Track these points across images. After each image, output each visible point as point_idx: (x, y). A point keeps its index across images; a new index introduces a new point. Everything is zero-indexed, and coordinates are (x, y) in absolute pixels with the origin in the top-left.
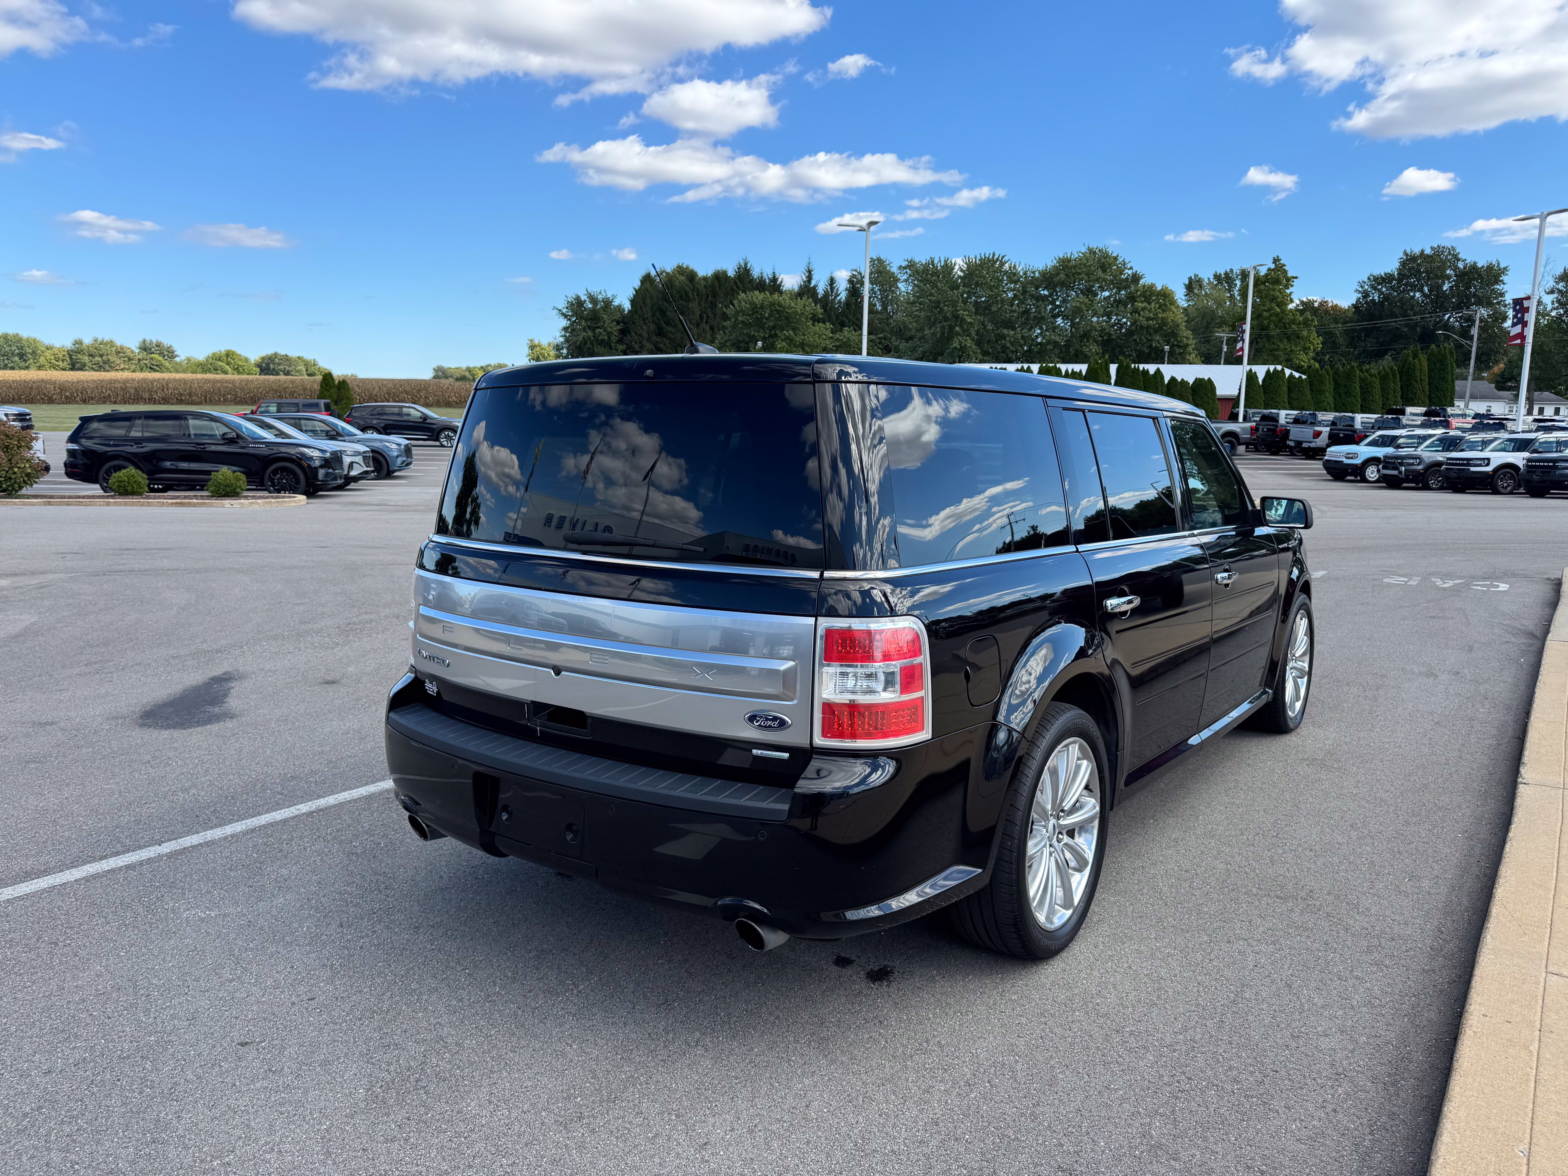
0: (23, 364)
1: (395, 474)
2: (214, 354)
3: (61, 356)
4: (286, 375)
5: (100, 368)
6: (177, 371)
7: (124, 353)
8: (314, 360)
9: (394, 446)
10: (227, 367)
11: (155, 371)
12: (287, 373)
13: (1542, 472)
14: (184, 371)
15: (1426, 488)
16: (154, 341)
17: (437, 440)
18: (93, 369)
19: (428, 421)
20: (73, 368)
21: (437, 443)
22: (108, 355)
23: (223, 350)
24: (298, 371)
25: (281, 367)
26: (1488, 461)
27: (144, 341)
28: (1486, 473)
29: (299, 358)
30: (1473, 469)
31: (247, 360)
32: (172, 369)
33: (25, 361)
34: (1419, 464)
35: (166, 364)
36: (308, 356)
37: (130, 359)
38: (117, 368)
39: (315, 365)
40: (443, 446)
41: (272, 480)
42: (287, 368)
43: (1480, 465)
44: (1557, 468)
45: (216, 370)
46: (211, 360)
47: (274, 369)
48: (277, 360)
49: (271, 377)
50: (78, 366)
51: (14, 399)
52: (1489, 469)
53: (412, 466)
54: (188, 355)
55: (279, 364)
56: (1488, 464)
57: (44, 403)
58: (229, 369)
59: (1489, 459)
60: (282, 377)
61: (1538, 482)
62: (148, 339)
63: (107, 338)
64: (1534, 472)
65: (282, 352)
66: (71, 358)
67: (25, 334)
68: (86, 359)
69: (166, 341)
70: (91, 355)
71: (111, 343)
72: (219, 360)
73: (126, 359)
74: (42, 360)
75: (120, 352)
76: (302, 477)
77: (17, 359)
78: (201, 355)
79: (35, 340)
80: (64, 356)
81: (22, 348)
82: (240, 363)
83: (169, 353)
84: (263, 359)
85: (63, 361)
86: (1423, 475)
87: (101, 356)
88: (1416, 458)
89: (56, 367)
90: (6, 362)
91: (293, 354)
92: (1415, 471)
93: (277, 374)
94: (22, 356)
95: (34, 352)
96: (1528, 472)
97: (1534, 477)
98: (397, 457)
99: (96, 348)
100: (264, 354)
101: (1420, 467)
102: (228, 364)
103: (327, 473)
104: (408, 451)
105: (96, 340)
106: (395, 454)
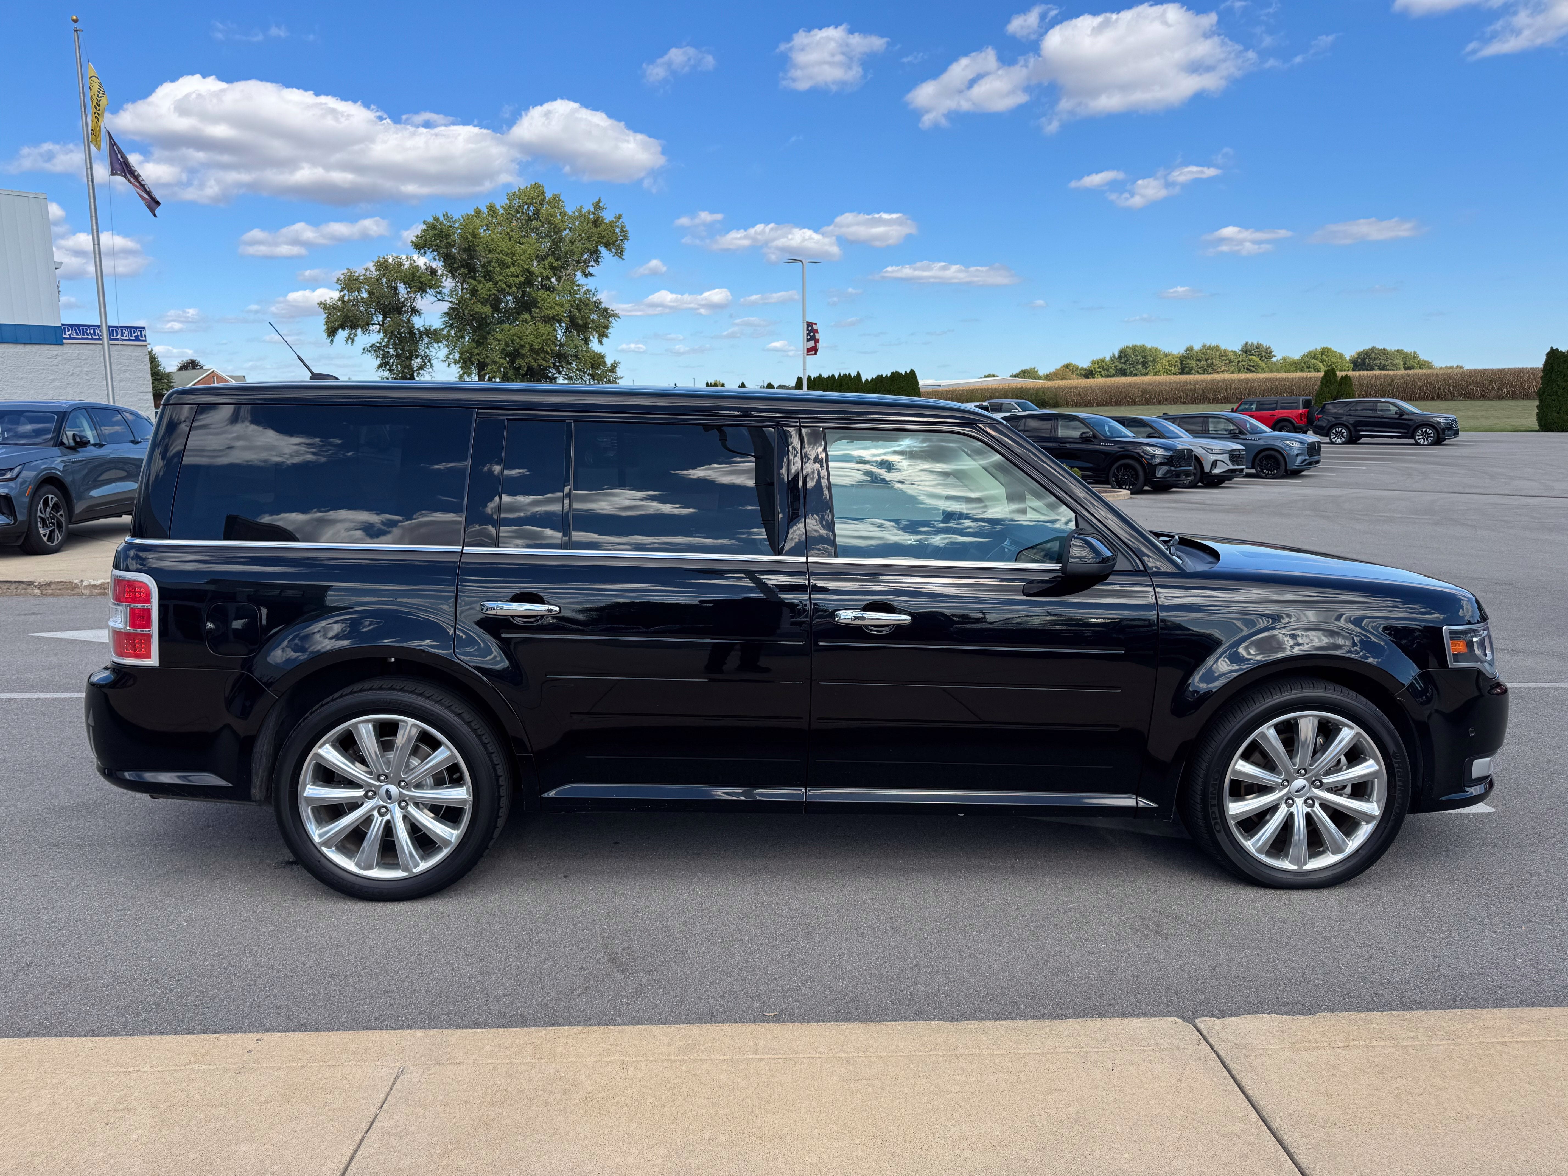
0: (1144, 371)
1: (1303, 473)
2: (1310, 353)
3: (1174, 362)
4: (1380, 369)
5: (1205, 371)
6: (1271, 371)
7: (1226, 356)
8: (1415, 353)
9: (1296, 445)
10: (1321, 365)
11: (1251, 371)
12: (1382, 368)
14: (1278, 371)
16: (1255, 343)
17: (1413, 437)
18: (1198, 372)
19: (1405, 417)
20: (1182, 373)
21: (1413, 441)
22: (1212, 359)
23: (1319, 348)
24: (1394, 365)
25: (1377, 362)
27: (1247, 343)
29: (1398, 351)
31: (1341, 356)
32: (1267, 369)
33: (1146, 368)
35: (1263, 365)
36: (1408, 349)
37: (1230, 362)
38: (1219, 370)
39: (1414, 357)
40: (1417, 444)
41: (1115, 475)
42: (1383, 362)
45: (1308, 368)
46: (1306, 359)
47: (1369, 364)
48: (1373, 355)
49: (1365, 373)
50: (1186, 370)
51: (1107, 402)
53: (1320, 465)
54: (1284, 355)
55: (1375, 359)
57: (1128, 405)
58: (1322, 366)
60: (1377, 372)
62: (1250, 343)
63: (1213, 344)
65: (1380, 346)
66: (1182, 364)
67: (1149, 345)
68: (1193, 363)
69: (1265, 343)
70: (1199, 360)
71: (1217, 348)
72: (1314, 358)
73: (1227, 361)
74: (1158, 367)
75: (1223, 355)
76: (1141, 473)
77: (1140, 366)
78: (1296, 355)
79: (1156, 349)
80: (1176, 362)
81: (1145, 357)
82: (1334, 360)
83: (1264, 353)
84: (1359, 354)
85: (1175, 366)
87: (1206, 360)
89: (1167, 373)
90: (1132, 369)
91: (1391, 347)
93: (1372, 369)
94: (1144, 364)
95: (1154, 360)
98: (1297, 455)
99: (1203, 353)
100: (1361, 350)
102: (1322, 362)
103: (1171, 470)
104: (1313, 450)
105: (1204, 346)
106: (1296, 452)
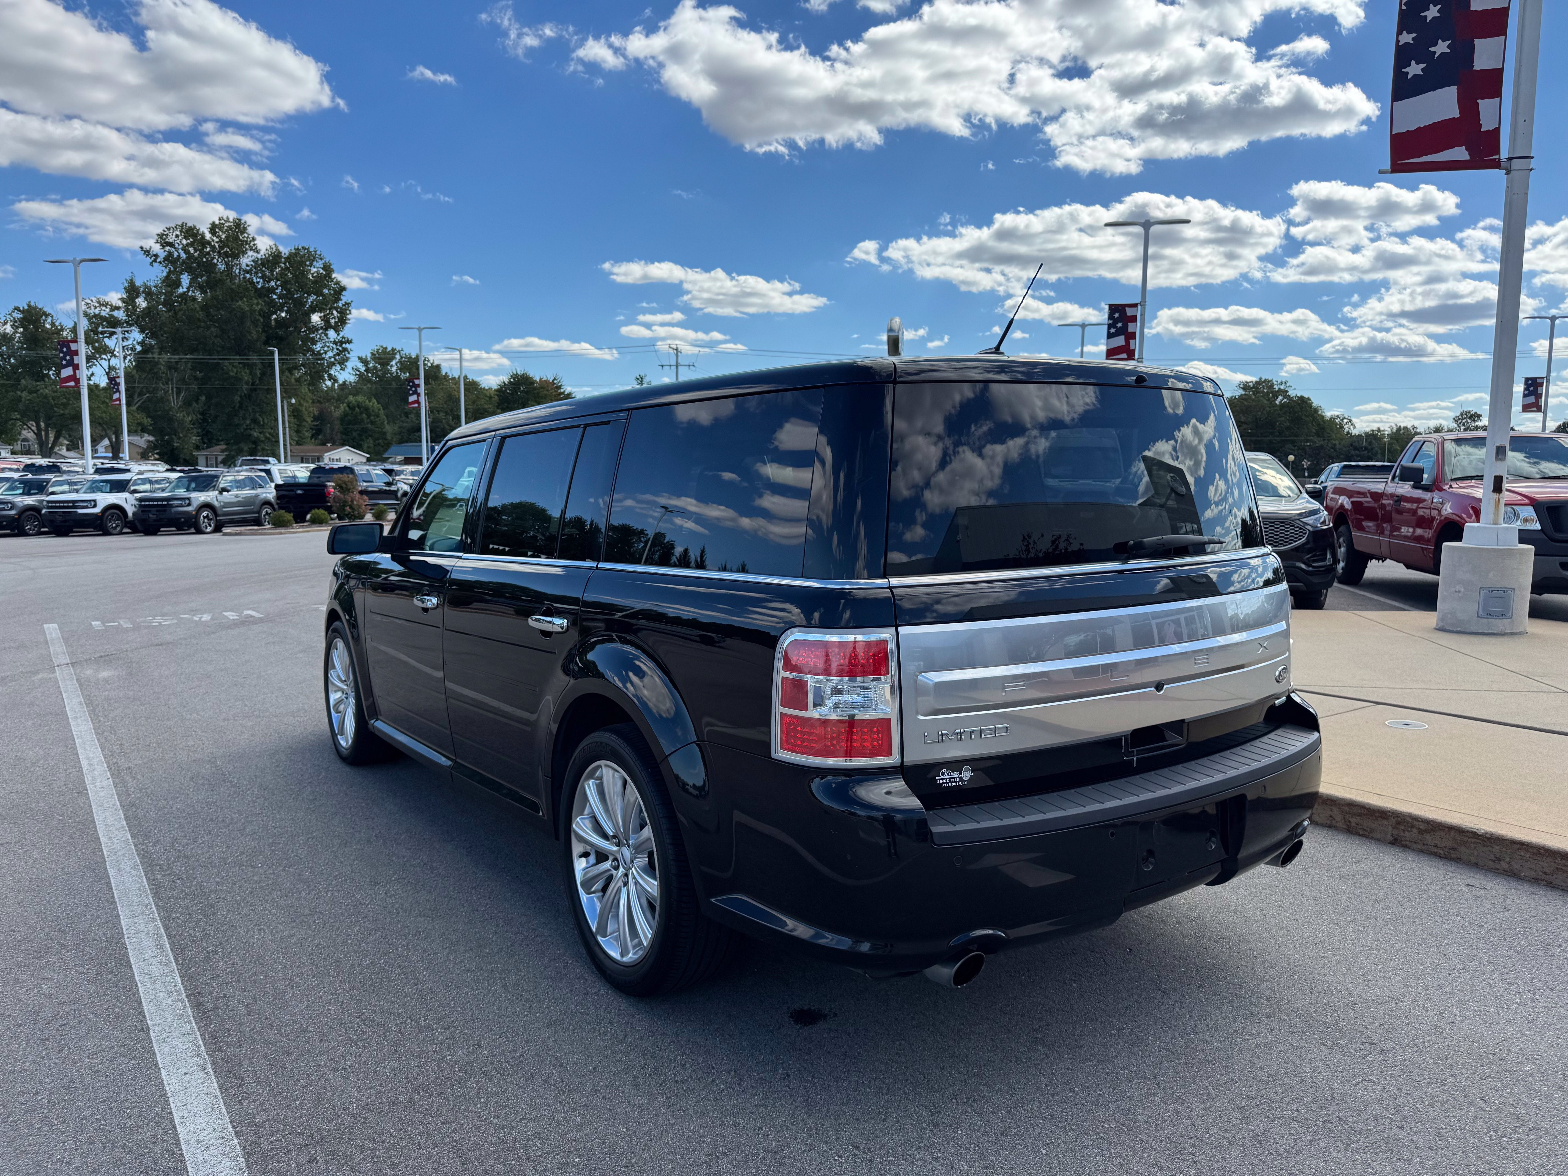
13: (157, 511)
15: (22, 533)
26: (94, 503)
28: (96, 515)
30: (80, 511)
34: (11, 509)
43: (87, 507)
44: (171, 506)
52: (97, 510)
56: (95, 506)
59: (95, 501)
61: (155, 521)
64: (150, 511)
86: (18, 520)
88: (7, 503)
92: (9, 516)
96: (143, 511)
97: (151, 516)
101: (13, 512)
